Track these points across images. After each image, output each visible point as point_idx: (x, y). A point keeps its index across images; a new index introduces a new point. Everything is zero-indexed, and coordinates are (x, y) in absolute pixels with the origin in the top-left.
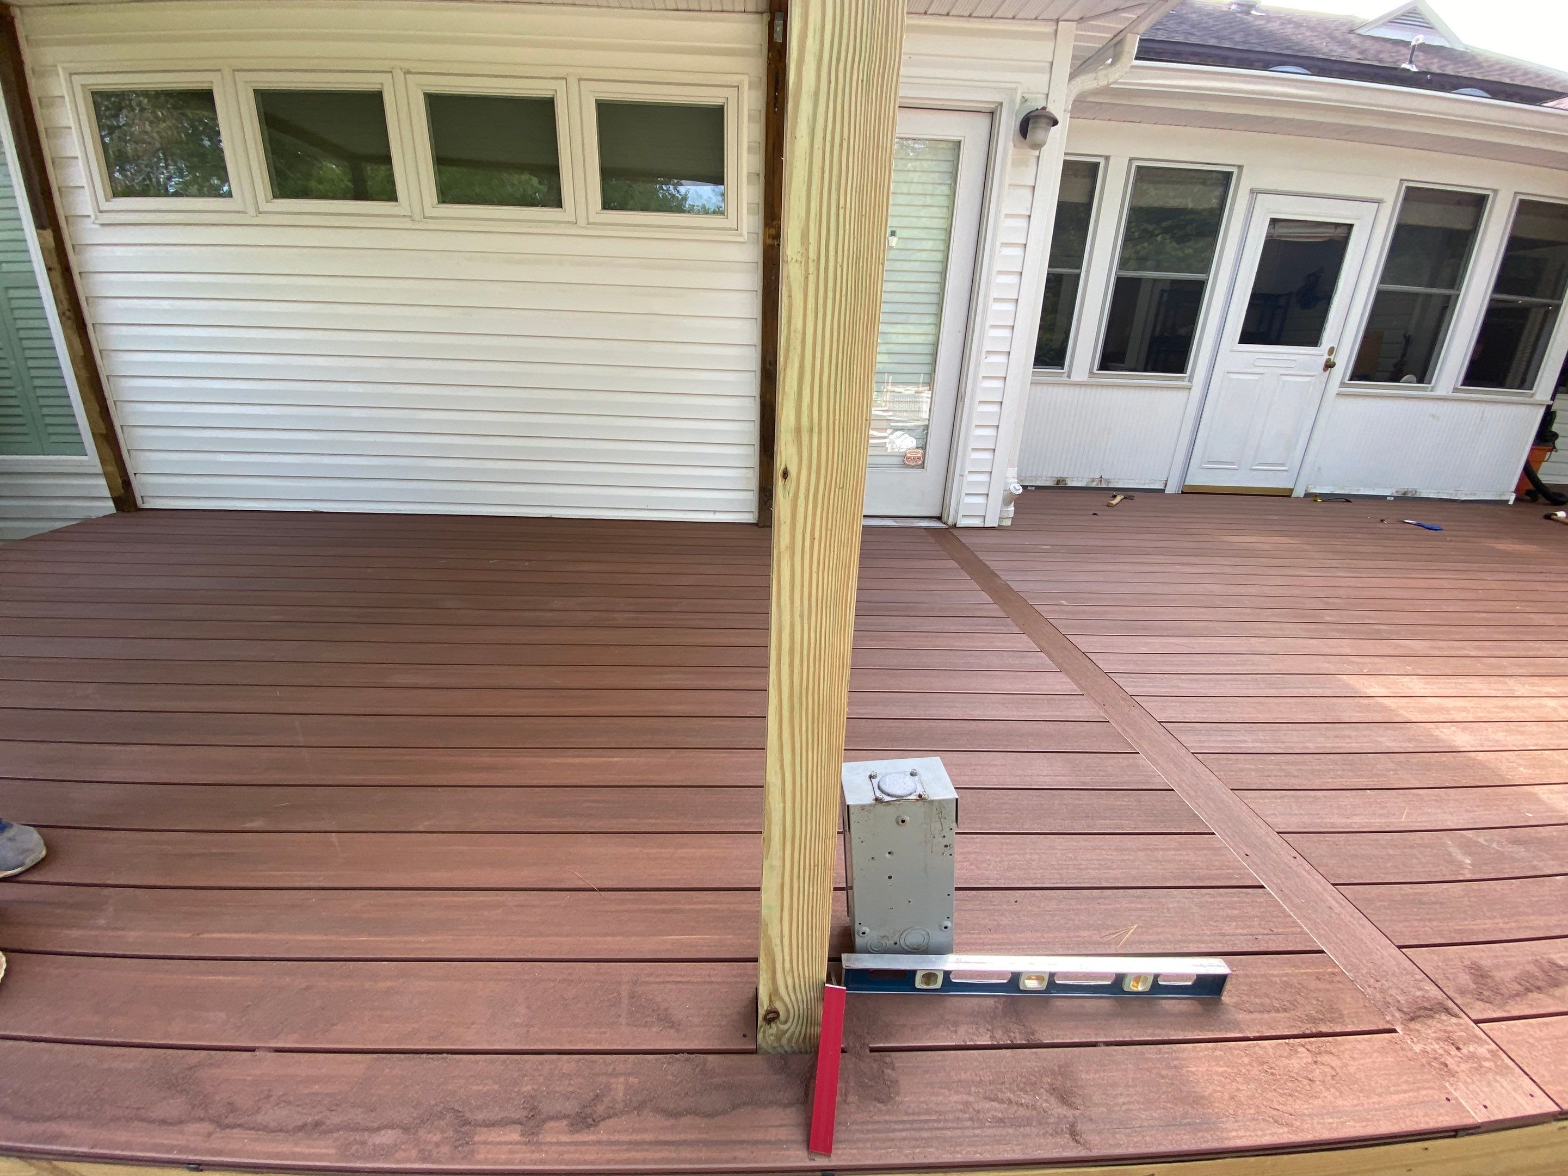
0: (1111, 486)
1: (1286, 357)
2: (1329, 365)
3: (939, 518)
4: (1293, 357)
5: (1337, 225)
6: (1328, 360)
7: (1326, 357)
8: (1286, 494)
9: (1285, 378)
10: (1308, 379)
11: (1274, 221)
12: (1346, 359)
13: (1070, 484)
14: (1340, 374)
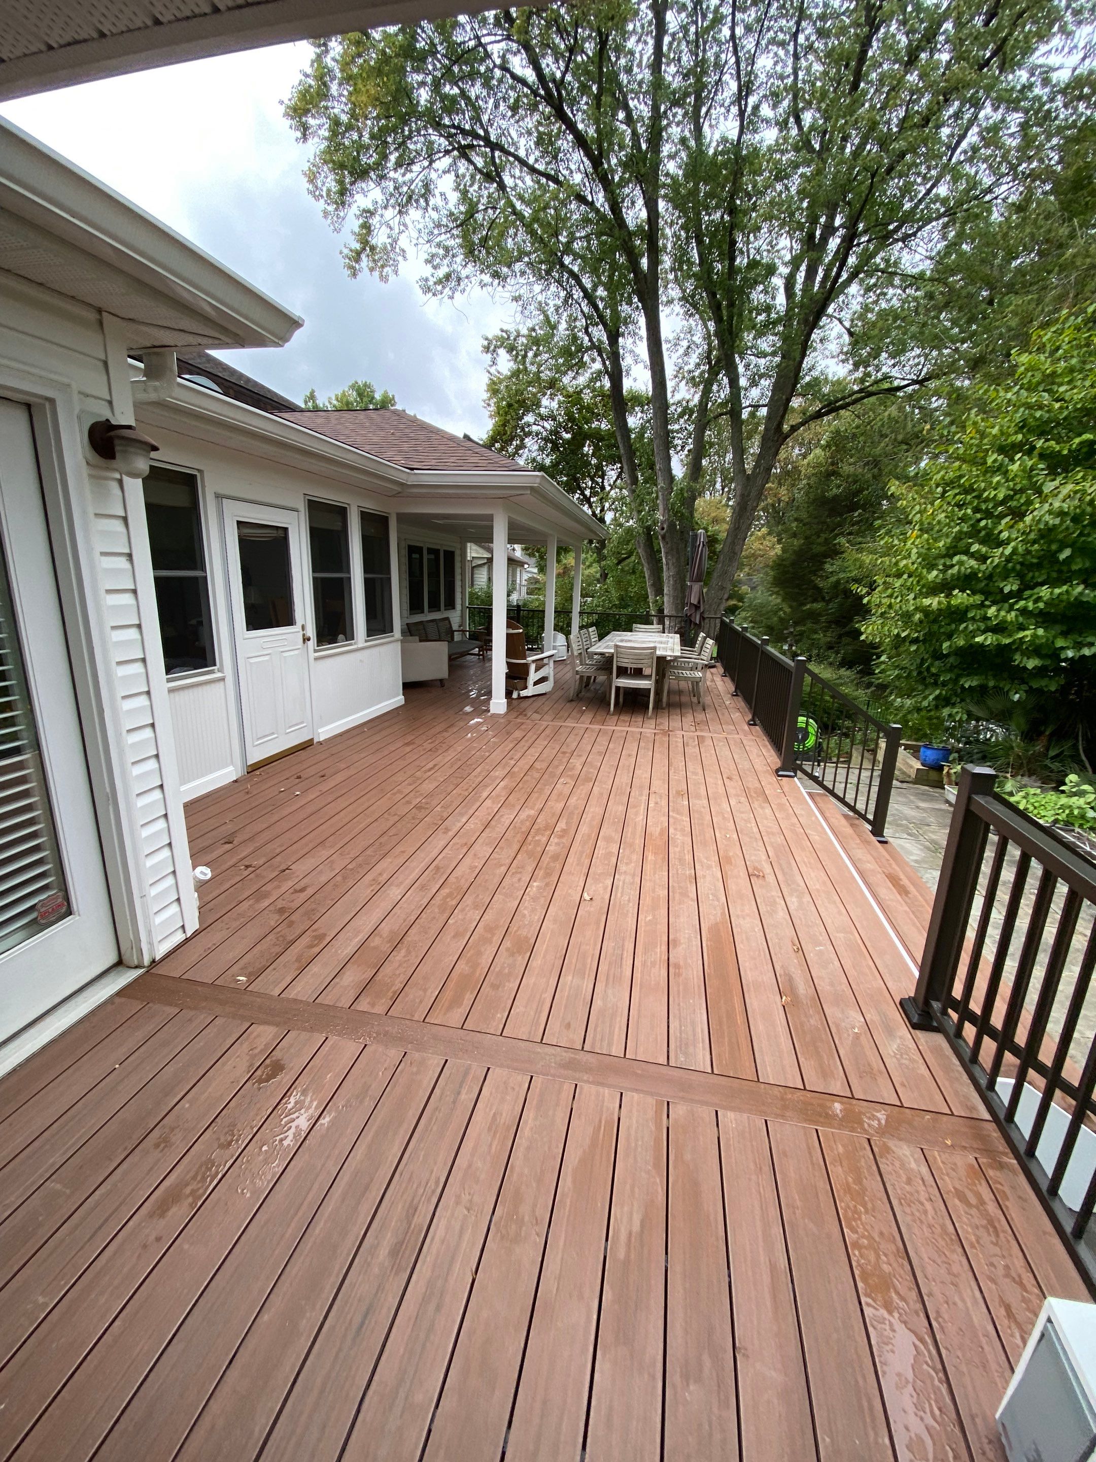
2: (306, 639)
3: (120, 964)
4: (283, 636)
5: (277, 528)
6: (304, 635)
7: (302, 632)
8: (311, 745)
11: (239, 522)
12: (311, 631)
14: (312, 644)
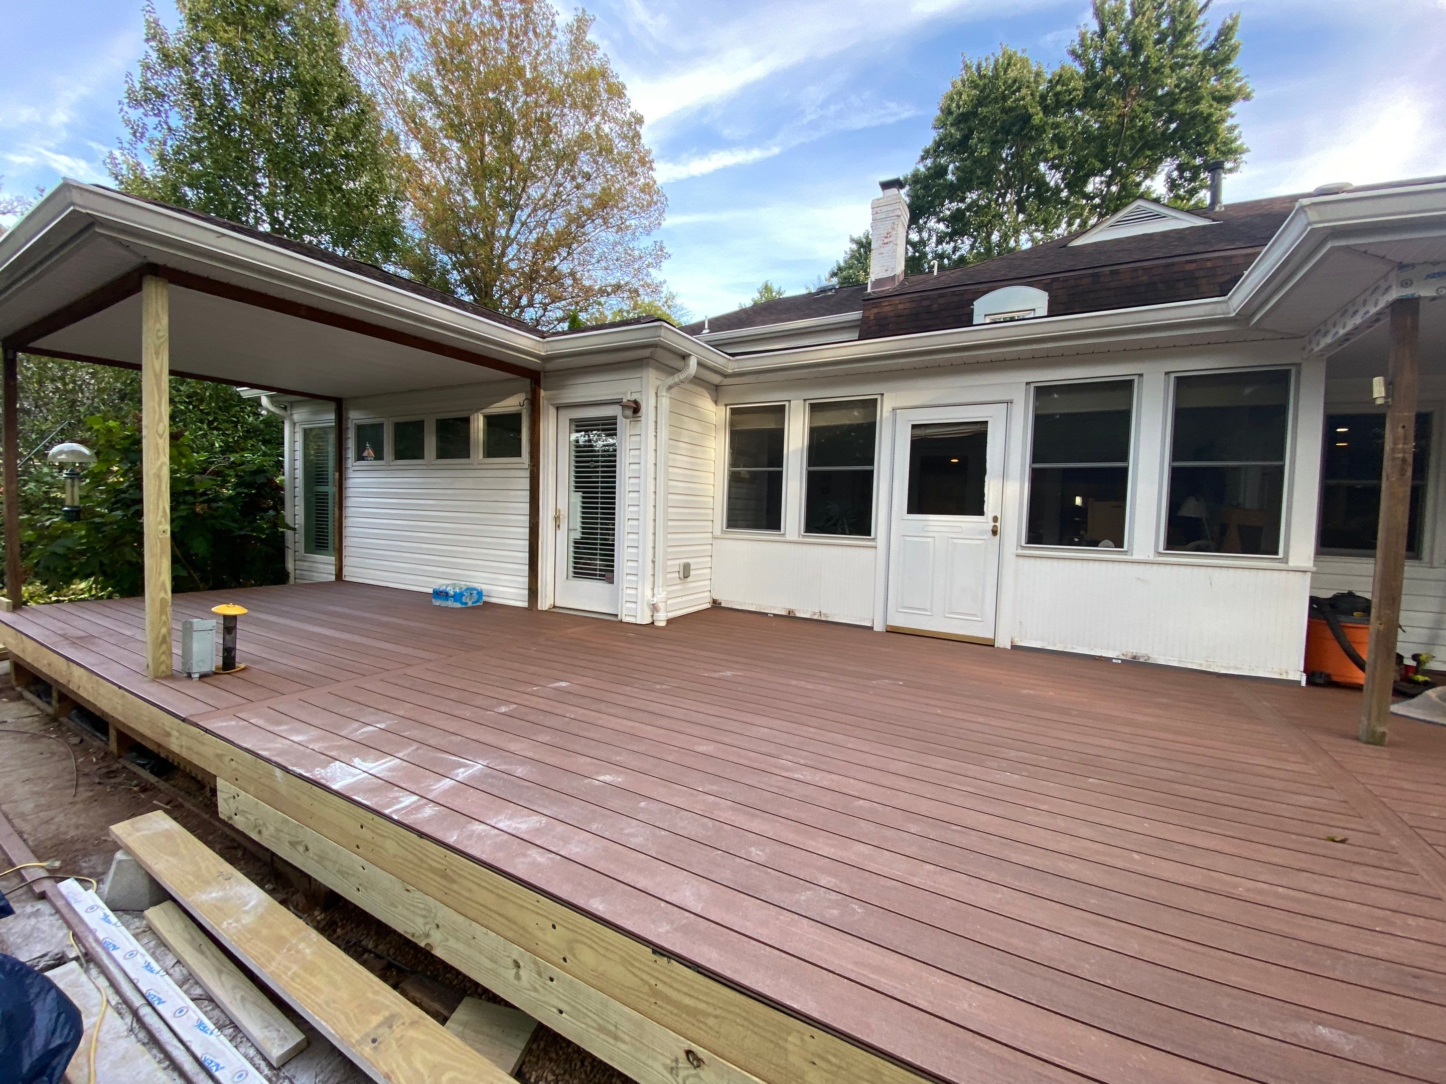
0: (830, 619)
1: (951, 524)
2: (996, 531)
3: (617, 616)
4: (958, 524)
5: (974, 423)
6: (994, 527)
7: (992, 524)
8: (989, 644)
9: (955, 541)
11: (914, 427)
13: (798, 615)
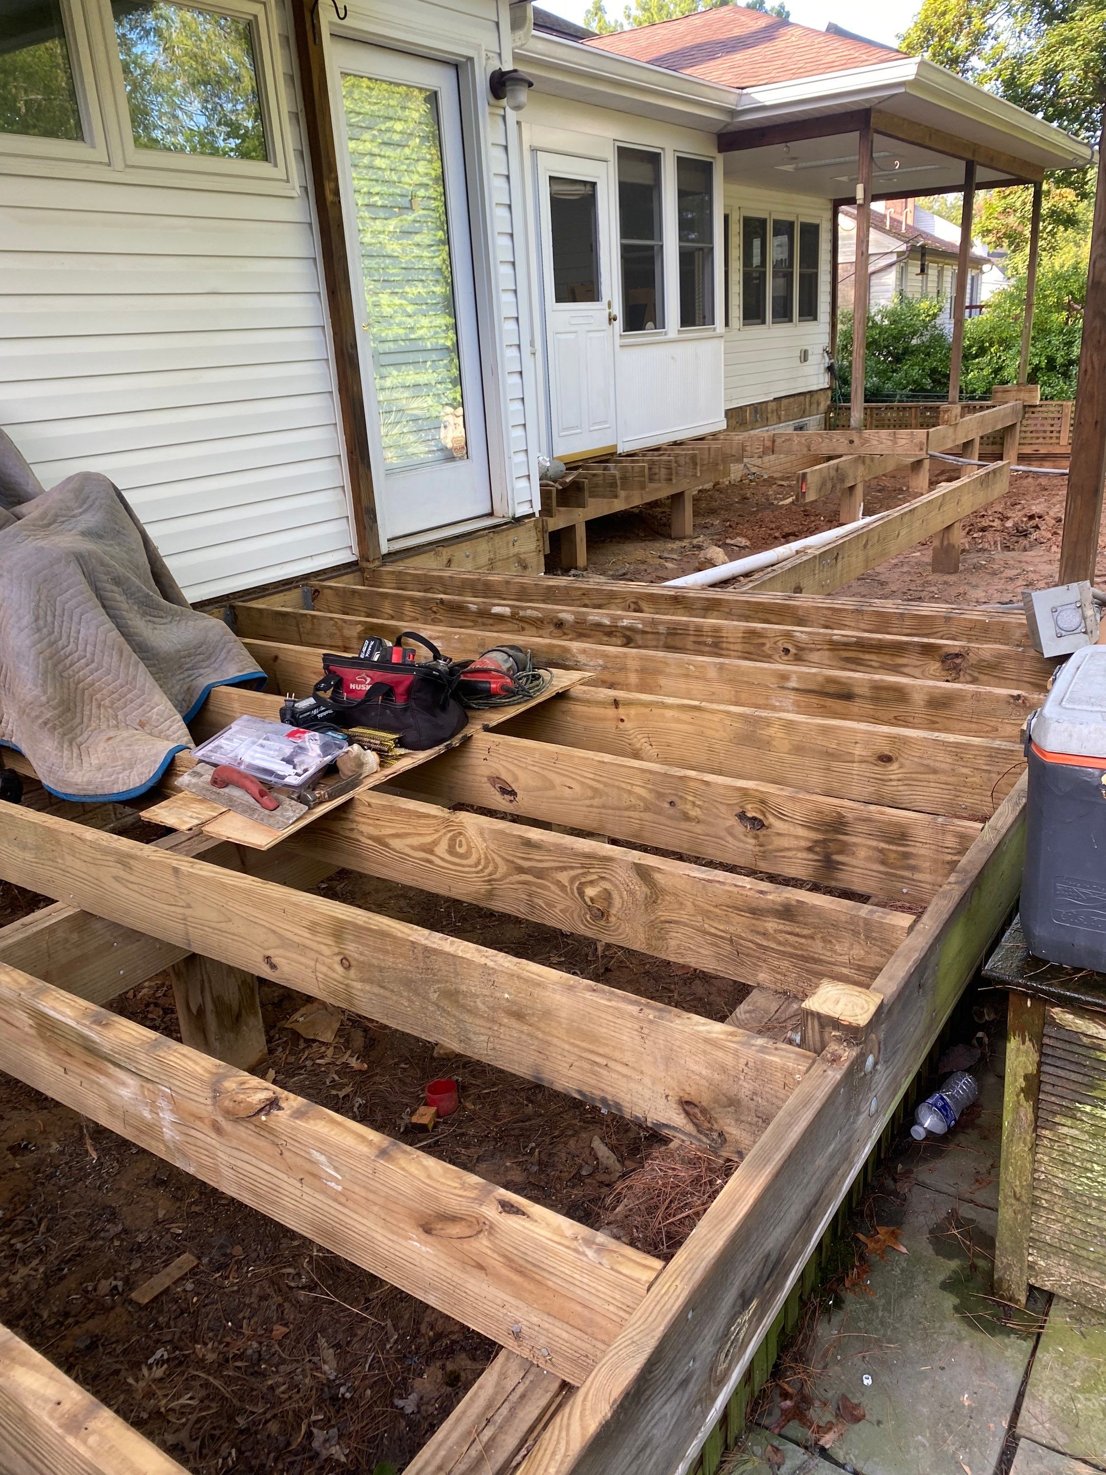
1: (586, 313)
2: (612, 319)
3: (491, 514)
4: (590, 313)
5: (585, 183)
6: (610, 314)
7: (608, 311)
9: (590, 335)
10: (601, 334)
11: (551, 178)
12: (618, 309)
14: (619, 324)
